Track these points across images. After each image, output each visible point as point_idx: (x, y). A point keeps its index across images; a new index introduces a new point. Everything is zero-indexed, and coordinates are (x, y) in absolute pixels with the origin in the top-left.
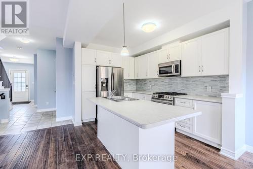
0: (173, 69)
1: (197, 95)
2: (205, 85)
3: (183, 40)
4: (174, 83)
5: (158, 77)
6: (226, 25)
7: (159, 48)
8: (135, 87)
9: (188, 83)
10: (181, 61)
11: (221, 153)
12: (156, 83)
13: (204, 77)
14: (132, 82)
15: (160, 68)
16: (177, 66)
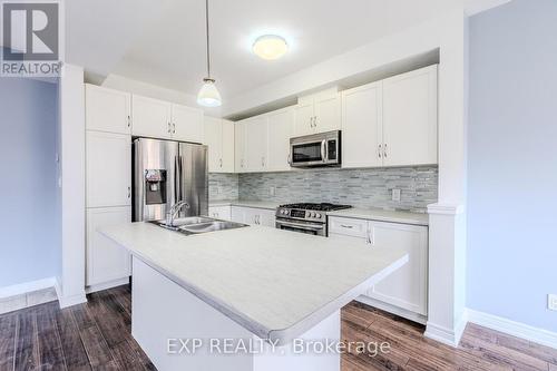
0: (323, 151)
1: (372, 209)
2: (389, 185)
3: (345, 85)
4: (325, 181)
5: (289, 169)
6: (433, 59)
7: (293, 101)
8: (237, 191)
9: (354, 181)
10: (340, 132)
11: (426, 334)
12: (285, 181)
13: (387, 168)
14: (228, 180)
15: (294, 147)
16: (331, 144)
